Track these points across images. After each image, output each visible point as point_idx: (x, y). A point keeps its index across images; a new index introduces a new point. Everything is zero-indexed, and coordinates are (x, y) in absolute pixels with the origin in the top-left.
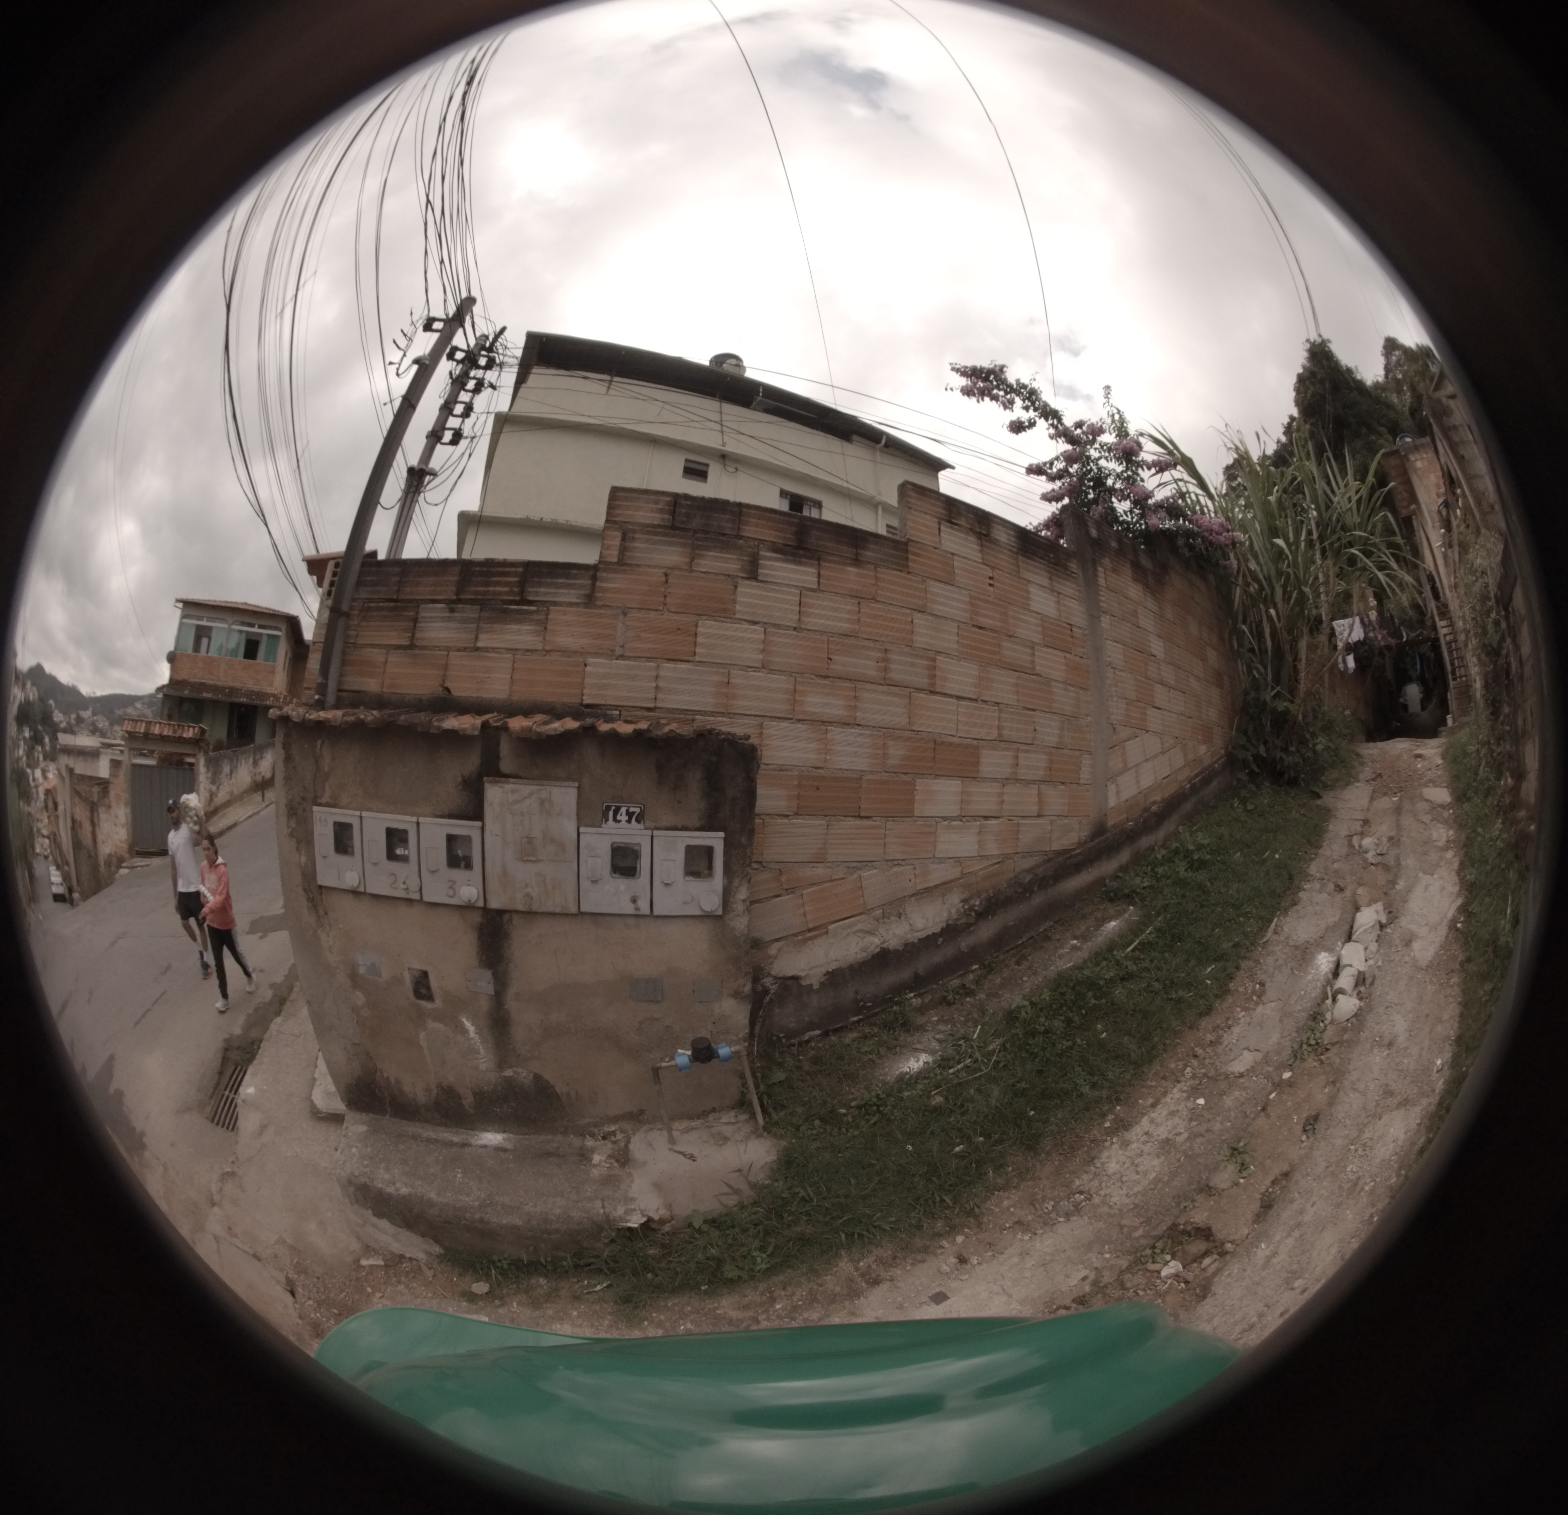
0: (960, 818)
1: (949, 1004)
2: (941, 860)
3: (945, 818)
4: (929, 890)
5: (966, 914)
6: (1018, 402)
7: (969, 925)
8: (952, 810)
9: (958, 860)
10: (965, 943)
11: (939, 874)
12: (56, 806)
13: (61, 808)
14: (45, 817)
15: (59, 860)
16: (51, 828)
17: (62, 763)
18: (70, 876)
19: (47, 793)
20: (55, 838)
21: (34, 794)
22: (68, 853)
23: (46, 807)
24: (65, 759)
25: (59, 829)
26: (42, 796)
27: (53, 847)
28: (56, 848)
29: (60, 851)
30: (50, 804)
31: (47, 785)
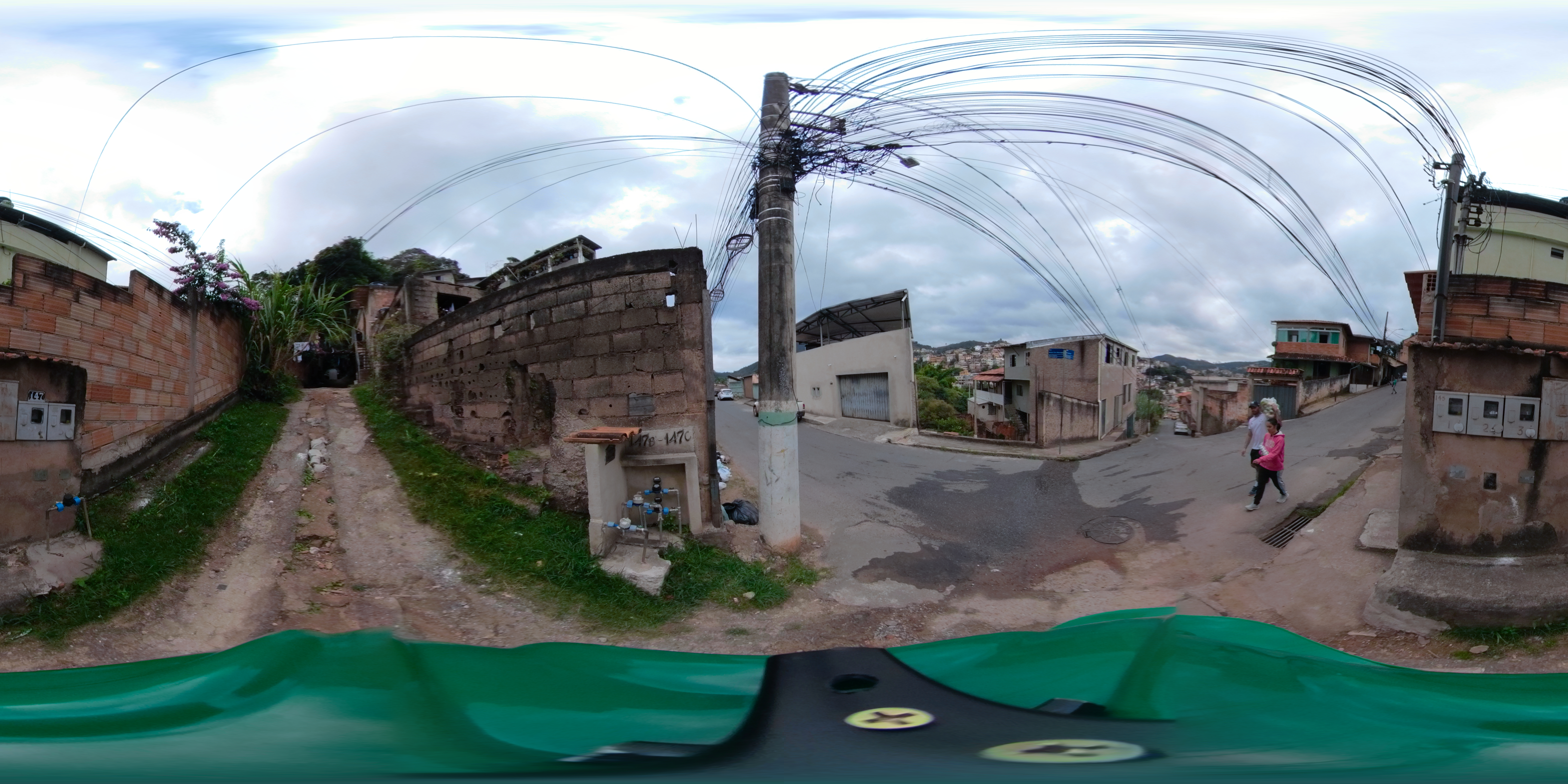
1: (146, 480)
2: (139, 421)
3: (140, 405)
4: (134, 433)
5: (148, 443)
7: (149, 448)
8: (142, 402)
9: (144, 422)
10: (148, 455)
11: (139, 427)
12: (1189, 401)
13: (1194, 402)
14: (1178, 406)
15: (1187, 420)
16: (1182, 409)
17: (1197, 387)
18: (1195, 426)
19: (1181, 397)
20: (1185, 413)
21: (1168, 398)
22: (1197, 418)
23: (1179, 402)
24: (1200, 385)
25: (1190, 410)
26: (1175, 398)
27: (1182, 416)
28: (1186, 417)
29: (1190, 418)
30: (1184, 401)
31: (1180, 395)
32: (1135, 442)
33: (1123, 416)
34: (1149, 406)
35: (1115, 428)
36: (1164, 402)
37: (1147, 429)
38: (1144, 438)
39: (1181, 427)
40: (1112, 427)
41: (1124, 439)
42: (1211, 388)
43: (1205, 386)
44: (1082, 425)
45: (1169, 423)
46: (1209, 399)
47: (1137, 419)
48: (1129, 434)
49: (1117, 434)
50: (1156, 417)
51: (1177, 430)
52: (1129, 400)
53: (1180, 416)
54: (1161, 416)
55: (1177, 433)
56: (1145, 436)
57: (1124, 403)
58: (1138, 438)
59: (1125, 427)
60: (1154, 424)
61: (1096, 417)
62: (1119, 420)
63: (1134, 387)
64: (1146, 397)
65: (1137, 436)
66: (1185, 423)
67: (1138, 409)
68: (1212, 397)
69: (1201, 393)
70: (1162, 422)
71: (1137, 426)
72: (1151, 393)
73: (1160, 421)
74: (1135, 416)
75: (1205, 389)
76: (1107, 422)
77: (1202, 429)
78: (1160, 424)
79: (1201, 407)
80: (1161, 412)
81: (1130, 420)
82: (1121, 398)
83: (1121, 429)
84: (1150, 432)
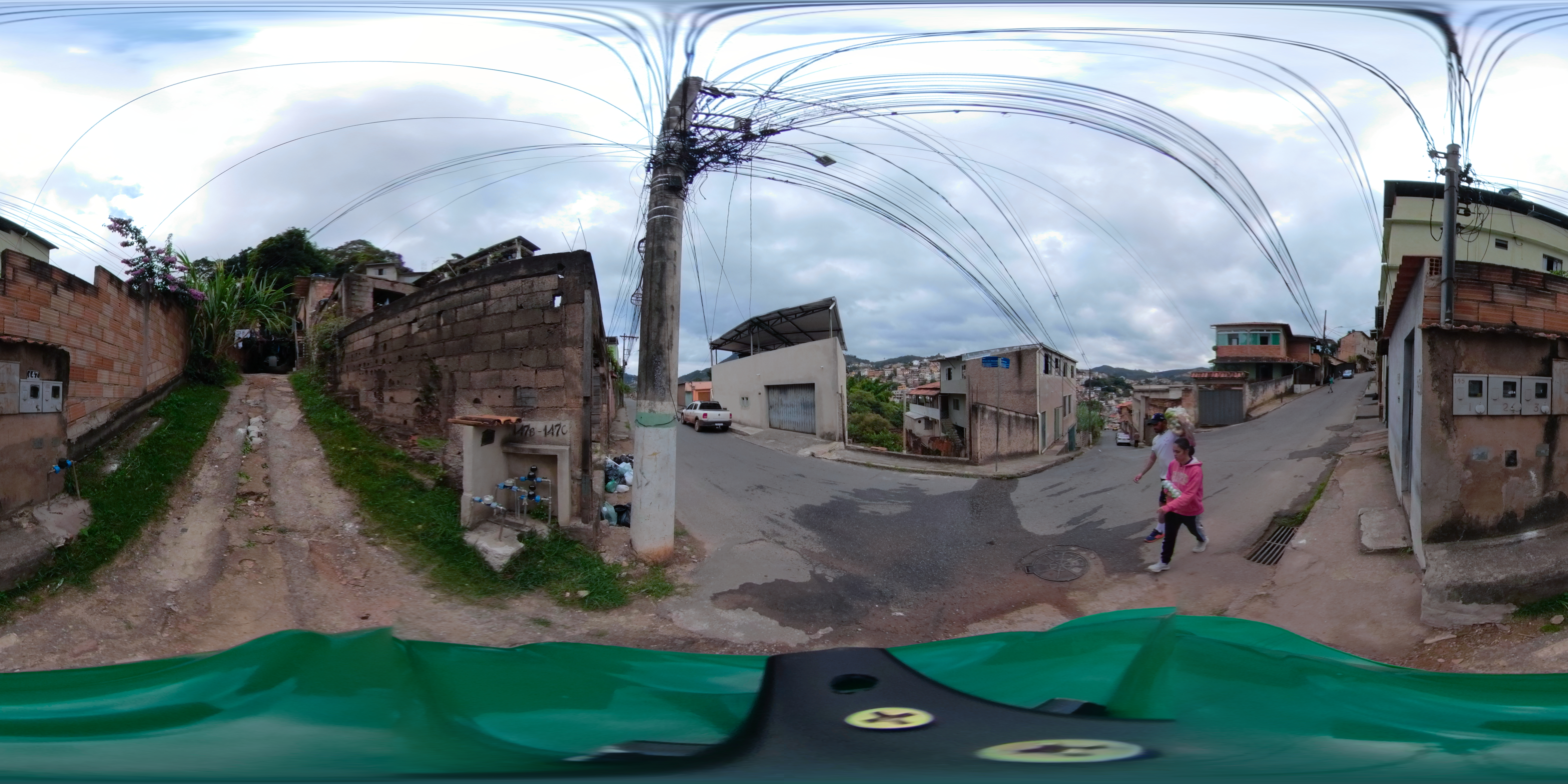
0: (108, 384)
2: (104, 398)
3: (105, 383)
4: (102, 409)
5: (112, 417)
6: (131, 235)
7: (113, 422)
8: (107, 381)
9: (108, 399)
10: (112, 428)
11: (105, 404)
12: (1130, 411)
13: (1135, 412)
14: (1118, 416)
15: (1128, 431)
16: (1123, 420)
17: (1138, 396)
18: (1138, 436)
19: (1121, 408)
20: (1126, 423)
21: (1108, 409)
22: (1139, 428)
23: (1120, 412)
24: (1141, 394)
25: (1131, 420)
26: (1115, 409)
27: (1123, 426)
28: (1126, 426)
29: (1131, 427)
30: (1124, 411)
31: (1121, 405)
32: (1078, 455)
33: (1064, 429)
34: (1090, 417)
35: (1056, 442)
36: (1105, 413)
37: (1089, 441)
38: (1087, 450)
39: (1123, 437)
40: (1052, 441)
41: (1067, 452)
42: (1153, 396)
43: (1146, 395)
44: (1021, 440)
45: (1113, 434)
46: (1152, 408)
47: (1078, 431)
48: (1070, 447)
49: (1058, 448)
50: (1097, 428)
51: (1119, 441)
52: (1070, 412)
53: (1120, 426)
54: (1102, 427)
55: (1120, 444)
56: (1087, 448)
57: (1065, 415)
58: (1080, 451)
59: (1066, 439)
60: (1096, 436)
61: (1036, 430)
62: (1060, 433)
63: (1074, 399)
64: (1086, 408)
65: (1079, 448)
66: (1126, 433)
67: (1079, 421)
68: (1155, 406)
69: (1143, 402)
70: (1103, 434)
71: (1078, 438)
72: (1091, 405)
73: (1101, 432)
74: (1076, 428)
75: (1147, 398)
76: (1047, 435)
77: (1144, 438)
78: (1102, 435)
79: (1143, 417)
80: (1101, 423)
81: (1071, 433)
82: (1061, 410)
83: (1062, 443)
84: (1093, 444)
